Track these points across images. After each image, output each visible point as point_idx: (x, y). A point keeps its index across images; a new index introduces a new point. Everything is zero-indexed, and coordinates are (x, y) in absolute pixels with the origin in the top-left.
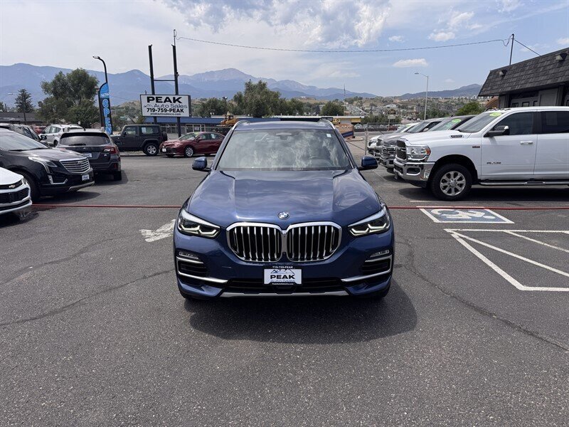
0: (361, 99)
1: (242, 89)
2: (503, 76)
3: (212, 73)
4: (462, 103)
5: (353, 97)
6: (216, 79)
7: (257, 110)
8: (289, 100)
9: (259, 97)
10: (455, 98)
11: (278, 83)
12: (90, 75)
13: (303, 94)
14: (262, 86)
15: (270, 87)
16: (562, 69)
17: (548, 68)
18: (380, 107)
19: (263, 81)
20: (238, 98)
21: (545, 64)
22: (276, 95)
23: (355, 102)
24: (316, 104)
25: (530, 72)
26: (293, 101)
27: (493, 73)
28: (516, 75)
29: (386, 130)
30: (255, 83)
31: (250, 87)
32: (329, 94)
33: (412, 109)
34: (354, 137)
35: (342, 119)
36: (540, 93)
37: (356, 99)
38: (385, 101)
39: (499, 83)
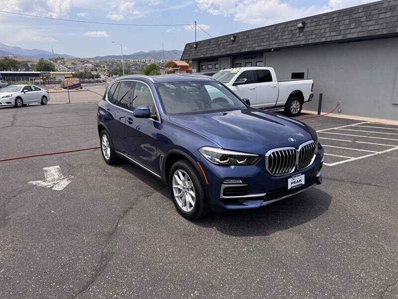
0: (63, 59)
2: (196, 48)
4: (137, 64)
5: (56, 57)
10: (131, 60)
13: (10, 54)
16: (234, 45)
17: (225, 44)
18: (80, 65)
21: (223, 41)
23: (59, 61)
24: (24, 62)
25: (214, 46)
27: (188, 45)
28: (205, 47)
29: (93, 82)
32: (34, 55)
33: (104, 67)
34: (82, 88)
35: (56, 74)
36: (219, 59)
37: (59, 59)
38: (83, 61)
39: (194, 52)
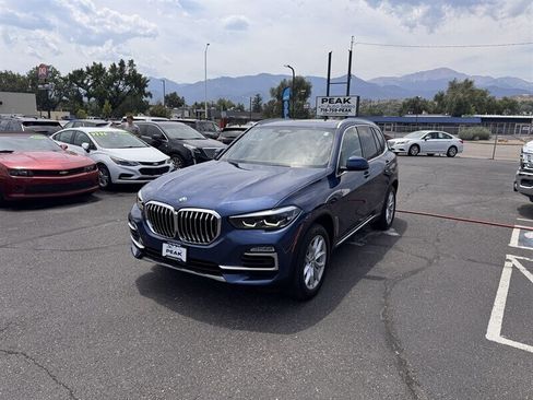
1: (445, 88)
3: (422, 74)
6: (425, 79)
7: (457, 109)
8: (499, 98)
9: (461, 95)
11: (496, 80)
12: (306, 80)
13: (526, 92)
14: (468, 84)
15: (478, 85)
19: (470, 79)
20: (439, 98)
22: (484, 94)
26: (505, 99)
30: (461, 80)
31: (453, 86)
